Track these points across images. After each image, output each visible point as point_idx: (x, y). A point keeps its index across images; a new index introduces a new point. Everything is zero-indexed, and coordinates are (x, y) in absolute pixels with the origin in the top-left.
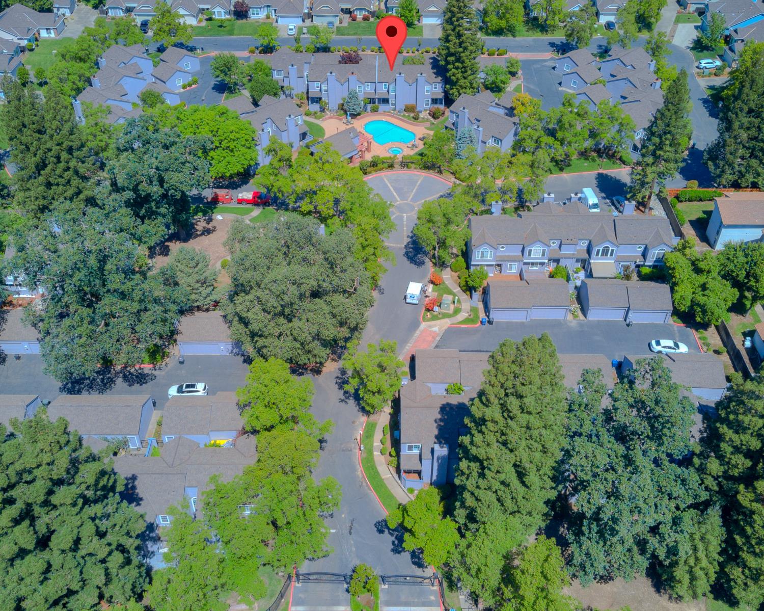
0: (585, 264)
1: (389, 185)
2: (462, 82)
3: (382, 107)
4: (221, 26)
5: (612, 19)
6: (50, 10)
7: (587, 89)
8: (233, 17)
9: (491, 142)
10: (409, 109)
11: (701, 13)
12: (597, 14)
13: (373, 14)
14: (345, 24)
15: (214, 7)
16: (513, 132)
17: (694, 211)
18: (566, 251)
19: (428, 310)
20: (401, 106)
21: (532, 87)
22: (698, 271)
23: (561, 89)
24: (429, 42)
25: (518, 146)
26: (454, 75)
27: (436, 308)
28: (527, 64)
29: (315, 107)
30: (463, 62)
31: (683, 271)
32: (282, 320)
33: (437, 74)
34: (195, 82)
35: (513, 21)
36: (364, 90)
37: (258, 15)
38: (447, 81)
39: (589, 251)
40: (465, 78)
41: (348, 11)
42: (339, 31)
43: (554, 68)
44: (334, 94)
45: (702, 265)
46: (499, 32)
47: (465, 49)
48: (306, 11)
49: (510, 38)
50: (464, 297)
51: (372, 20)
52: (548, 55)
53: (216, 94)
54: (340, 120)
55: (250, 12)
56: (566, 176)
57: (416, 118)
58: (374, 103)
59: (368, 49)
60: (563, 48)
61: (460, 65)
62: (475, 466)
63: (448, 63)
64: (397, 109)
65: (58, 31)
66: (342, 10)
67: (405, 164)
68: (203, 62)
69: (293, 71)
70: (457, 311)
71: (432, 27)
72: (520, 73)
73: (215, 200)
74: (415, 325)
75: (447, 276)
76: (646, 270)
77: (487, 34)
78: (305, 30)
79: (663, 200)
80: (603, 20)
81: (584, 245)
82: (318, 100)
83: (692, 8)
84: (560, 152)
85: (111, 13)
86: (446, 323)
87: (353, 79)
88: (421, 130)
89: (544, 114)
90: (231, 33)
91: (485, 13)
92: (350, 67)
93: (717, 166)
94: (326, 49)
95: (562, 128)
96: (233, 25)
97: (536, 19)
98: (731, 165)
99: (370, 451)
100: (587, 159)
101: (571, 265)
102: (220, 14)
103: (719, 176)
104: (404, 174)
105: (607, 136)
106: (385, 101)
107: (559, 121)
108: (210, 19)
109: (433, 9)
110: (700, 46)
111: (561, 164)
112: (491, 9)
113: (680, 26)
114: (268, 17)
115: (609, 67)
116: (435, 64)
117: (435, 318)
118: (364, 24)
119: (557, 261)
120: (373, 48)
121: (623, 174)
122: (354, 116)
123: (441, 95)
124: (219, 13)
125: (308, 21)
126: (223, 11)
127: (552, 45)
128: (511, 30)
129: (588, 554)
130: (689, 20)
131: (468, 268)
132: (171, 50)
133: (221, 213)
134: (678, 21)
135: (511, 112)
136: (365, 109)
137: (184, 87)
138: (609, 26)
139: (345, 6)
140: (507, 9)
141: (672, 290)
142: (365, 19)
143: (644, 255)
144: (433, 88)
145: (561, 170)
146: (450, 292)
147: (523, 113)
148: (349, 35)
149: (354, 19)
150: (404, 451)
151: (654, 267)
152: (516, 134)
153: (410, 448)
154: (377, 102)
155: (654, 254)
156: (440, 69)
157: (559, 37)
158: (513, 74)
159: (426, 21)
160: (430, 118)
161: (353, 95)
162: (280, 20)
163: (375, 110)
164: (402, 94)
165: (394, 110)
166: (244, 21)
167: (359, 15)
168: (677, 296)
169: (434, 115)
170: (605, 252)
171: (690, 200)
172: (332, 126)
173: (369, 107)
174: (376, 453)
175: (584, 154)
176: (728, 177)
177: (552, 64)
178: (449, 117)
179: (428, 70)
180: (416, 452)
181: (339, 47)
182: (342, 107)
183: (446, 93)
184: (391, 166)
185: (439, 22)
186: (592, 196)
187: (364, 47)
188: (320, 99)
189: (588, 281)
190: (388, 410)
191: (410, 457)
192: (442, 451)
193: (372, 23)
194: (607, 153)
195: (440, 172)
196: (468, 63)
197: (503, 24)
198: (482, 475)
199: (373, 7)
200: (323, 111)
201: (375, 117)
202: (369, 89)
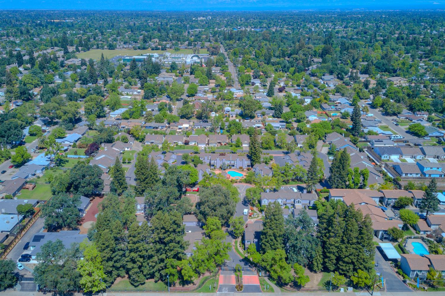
0: (293, 205)
2: (256, 160)
3: (232, 167)
4: (181, 147)
5: (301, 145)
6: (127, 143)
7: (294, 163)
8: (184, 144)
9: (265, 175)
10: (241, 168)
11: (330, 144)
12: (297, 144)
13: (227, 143)
14: (219, 146)
15: (178, 141)
16: (271, 173)
17: (326, 195)
18: (288, 201)
19: (250, 216)
20: (238, 167)
21: (277, 163)
22: (323, 206)
24: (245, 151)
25: (274, 176)
26: (254, 159)
27: (252, 216)
28: (275, 157)
29: (212, 167)
31: (319, 206)
32: (213, 211)
33: (249, 158)
34: (176, 162)
35: (271, 146)
36: (227, 163)
37: (192, 144)
38: (252, 160)
39: (294, 202)
41: (220, 143)
42: (218, 148)
44: (219, 164)
45: (324, 204)
46: (266, 149)
47: (257, 151)
48: (207, 143)
49: (270, 150)
50: (260, 213)
51: (227, 145)
52: (282, 155)
53: (182, 165)
54: (220, 171)
55: (190, 143)
56: (288, 186)
57: (243, 170)
60: (287, 153)
61: (255, 156)
62: (264, 236)
63: (252, 155)
65: (131, 148)
67: (240, 182)
68: (178, 156)
69: (206, 158)
70: (258, 217)
71: (246, 147)
72: (273, 159)
73: (186, 190)
74: (247, 220)
75: (255, 209)
76: (310, 207)
77: (263, 149)
78: (207, 148)
79: (316, 191)
80: (299, 146)
81: (293, 200)
82: (213, 165)
83: (327, 143)
84: (286, 179)
85: (146, 143)
86: (255, 219)
87: (224, 160)
88: (244, 174)
89: (280, 167)
90: (184, 149)
91: (262, 143)
92: (223, 156)
93: (331, 183)
94: (214, 153)
95: (286, 172)
96: (184, 147)
97: (278, 145)
98: (334, 182)
99: (237, 247)
100: (294, 181)
101: (289, 206)
102: (180, 143)
103: (332, 185)
104: (240, 184)
105: (300, 175)
106: (233, 166)
107: (285, 170)
108: (177, 145)
109: (246, 142)
110: (329, 153)
111: (286, 182)
112: (264, 142)
113: (324, 148)
114: (195, 144)
115: (300, 158)
116: (248, 156)
117: (252, 218)
118: (225, 146)
119: (286, 205)
120: (228, 152)
121: (304, 185)
122: (224, 170)
123: (250, 164)
125: (207, 146)
127: (283, 152)
128: (270, 148)
129: (292, 256)
130: (326, 146)
131: (261, 206)
132: (168, 153)
133: (189, 193)
134: (323, 146)
135: (271, 168)
136: (227, 168)
137: (173, 163)
138: (301, 147)
139: (218, 142)
140: (269, 142)
141: (317, 211)
142: (225, 145)
143: (310, 203)
144: (248, 162)
145: (287, 184)
146: (256, 212)
147: (275, 169)
148: (220, 149)
149: (222, 145)
150: (246, 243)
151: (313, 206)
152: (273, 174)
153: (248, 242)
154: (231, 166)
155: (312, 203)
156: (249, 157)
157: (285, 150)
158: (272, 160)
159: (244, 145)
161: (224, 164)
162: (199, 145)
163: (230, 168)
164: (238, 164)
165: (236, 168)
166: (188, 145)
167: (223, 144)
168: (318, 212)
169: (248, 170)
170: (299, 202)
171: (324, 192)
172: (217, 172)
173: (229, 167)
174: (238, 247)
175: (293, 180)
176: (334, 186)
177: (283, 157)
178: (253, 170)
179: (246, 158)
180: (249, 243)
181: (218, 152)
182: (221, 168)
183: (251, 164)
184: (236, 182)
185: (248, 145)
186: (295, 190)
189: (295, 209)
190: (240, 238)
191: (248, 244)
192: (256, 240)
194: (300, 180)
195: (251, 184)
196: (258, 155)
197: (268, 146)
198: (266, 238)
199: (227, 142)
200: (215, 168)
201: (230, 170)
202: (229, 162)
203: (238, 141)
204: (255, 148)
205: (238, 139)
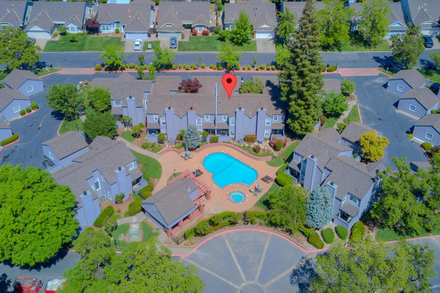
1: (231, 250)
2: (304, 117)
3: (221, 138)
4: (72, 41)
5: (427, 33)
8: (86, 31)
9: (346, 199)
10: (248, 139)
13: (211, 29)
14: (187, 39)
15: (68, 24)
20: (240, 136)
21: (368, 108)
23: (397, 111)
26: (296, 112)
29: (153, 139)
30: (306, 100)
33: (278, 106)
35: (339, 39)
36: (203, 121)
37: (108, 30)
38: (288, 115)
40: (308, 114)
41: (189, 27)
42: (182, 46)
43: (385, 86)
46: (326, 47)
48: (152, 26)
51: (210, 34)
52: (376, 71)
53: (54, 120)
54: (179, 153)
55: (101, 28)
57: (256, 150)
58: (214, 133)
59: (207, 66)
61: (303, 103)
64: (237, 139)
66: (184, 26)
68: (48, 82)
69: (131, 102)
78: (150, 46)
92: (189, 98)
96: (85, 39)
97: (357, 33)
104: (248, 232)
106: (224, 132)
108: (63, 34)
109: (265, 26)
114: (117, 32)
118: (203, 39)
120: (212, 65)
122: (193, 148)
124: (73, 29)
125: (153, 36)
126: (75, 27)
127: (378, 59)
128: (337, 45)
136: (204, 140)
137: (23, 113)
138: (427, 40)
139: (186, 23)
140: (335, 29)
142: (205, 34)
144: (273, 120)
148: (190, 50)
149: (195, 34)
154: (217, 133)
157: (382, 51)
158: (348, 94)
159: (259, 36)
160: (271, 149)
161: (191, 126)
162: (127, 35)
163: (214, 141)
165: (234, 139)
166: (95, 35)
167: (199, 31)
169: (275, 147)
173: (209, 137)
177: (382, 81)
179: (268, 101)
181: (181, 65)
183: (287, 125)
184: (232, 223)
185: (271, 37)
187: (203, 65)
188: (159, 131)
193: (211, 38)
199: (212, 23)
200: (161, 142)
201: (215, 148)
202: (209, 120)
203: (243, 25)
204: (301, 75)
205: (241, 17)
